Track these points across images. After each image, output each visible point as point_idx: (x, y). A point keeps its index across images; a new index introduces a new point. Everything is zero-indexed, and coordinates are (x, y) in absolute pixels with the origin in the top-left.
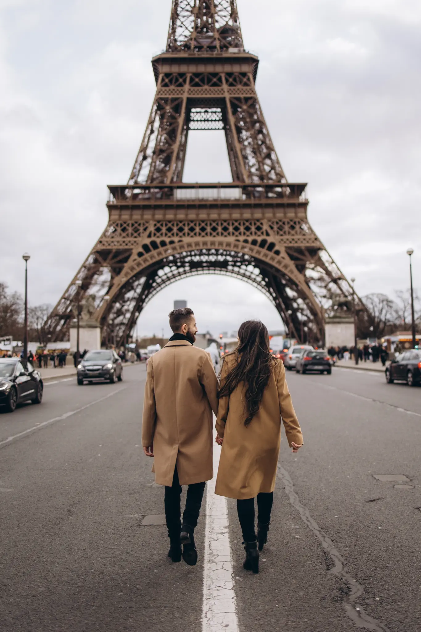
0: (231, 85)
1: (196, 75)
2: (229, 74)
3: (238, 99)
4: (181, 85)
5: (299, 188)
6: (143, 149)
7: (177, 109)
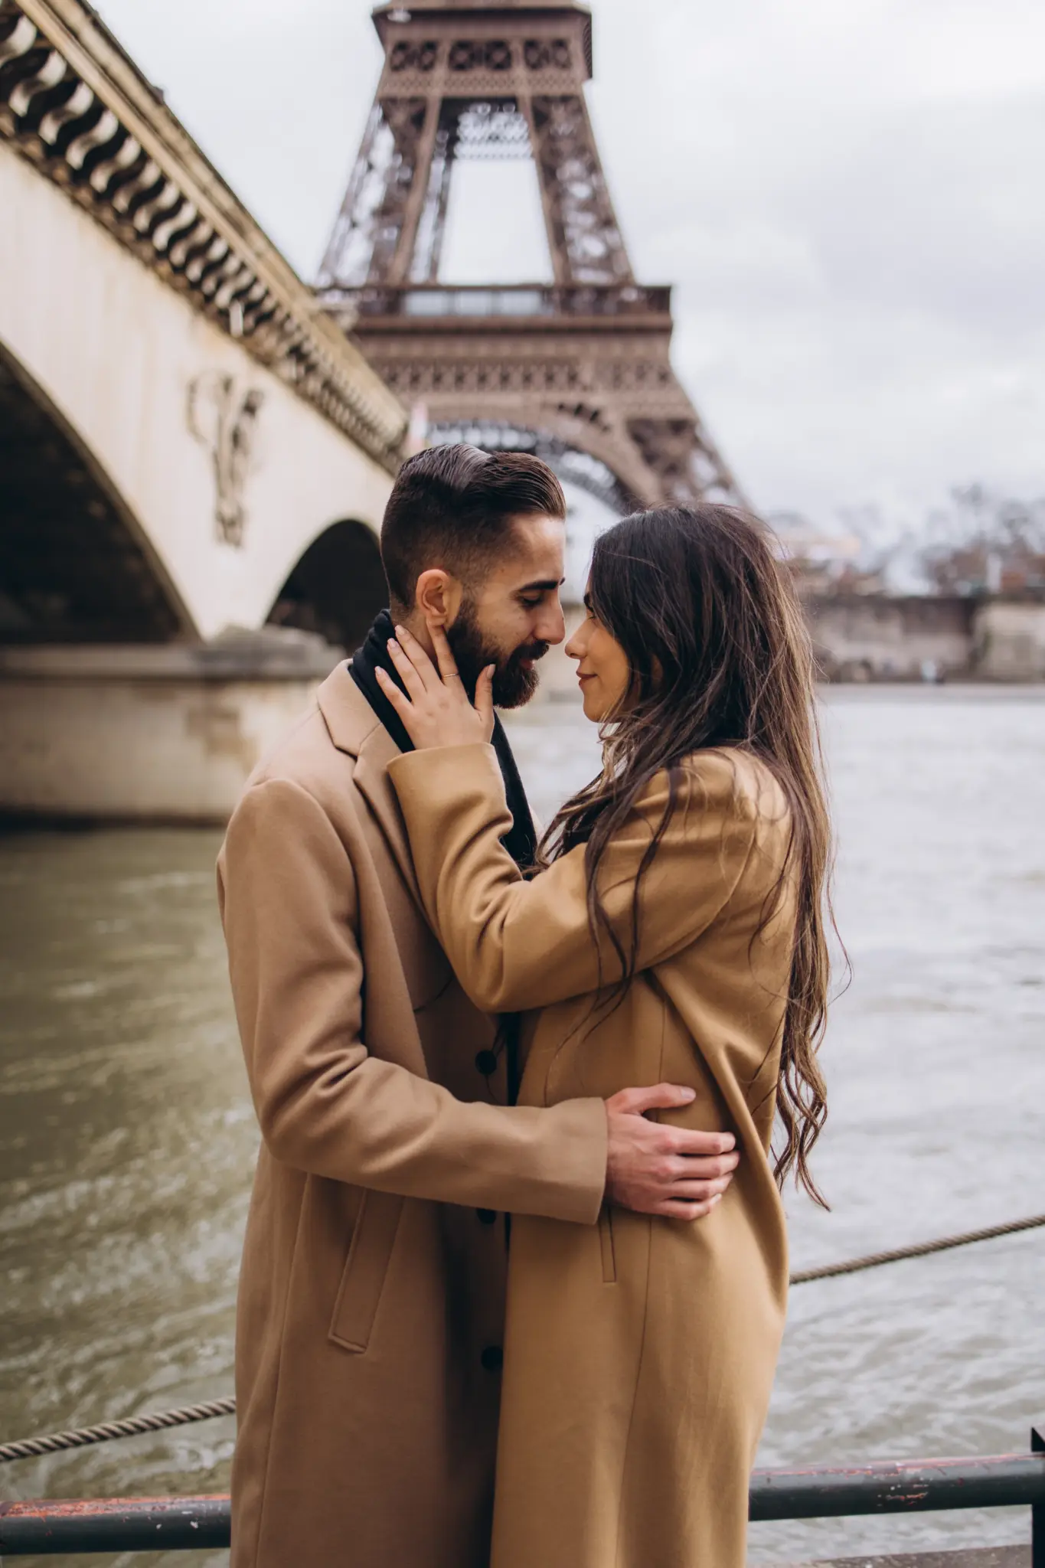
0: (534, 66)
1: (461, 45)
2: (530, 45)
3: (547, 100)
4: (427, 68)
5: (659, 297)
6: (347, 207)
7: (418, 120)
